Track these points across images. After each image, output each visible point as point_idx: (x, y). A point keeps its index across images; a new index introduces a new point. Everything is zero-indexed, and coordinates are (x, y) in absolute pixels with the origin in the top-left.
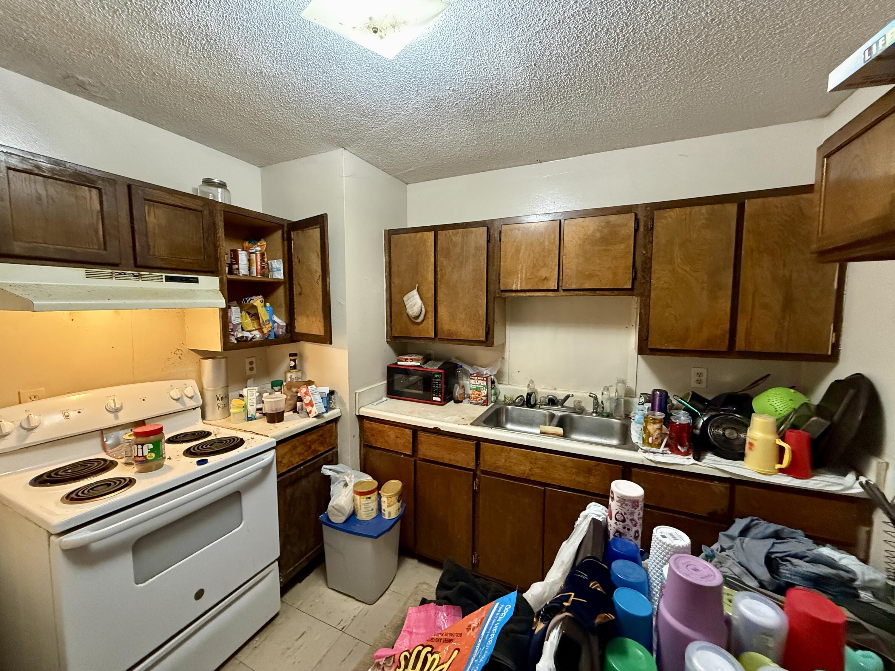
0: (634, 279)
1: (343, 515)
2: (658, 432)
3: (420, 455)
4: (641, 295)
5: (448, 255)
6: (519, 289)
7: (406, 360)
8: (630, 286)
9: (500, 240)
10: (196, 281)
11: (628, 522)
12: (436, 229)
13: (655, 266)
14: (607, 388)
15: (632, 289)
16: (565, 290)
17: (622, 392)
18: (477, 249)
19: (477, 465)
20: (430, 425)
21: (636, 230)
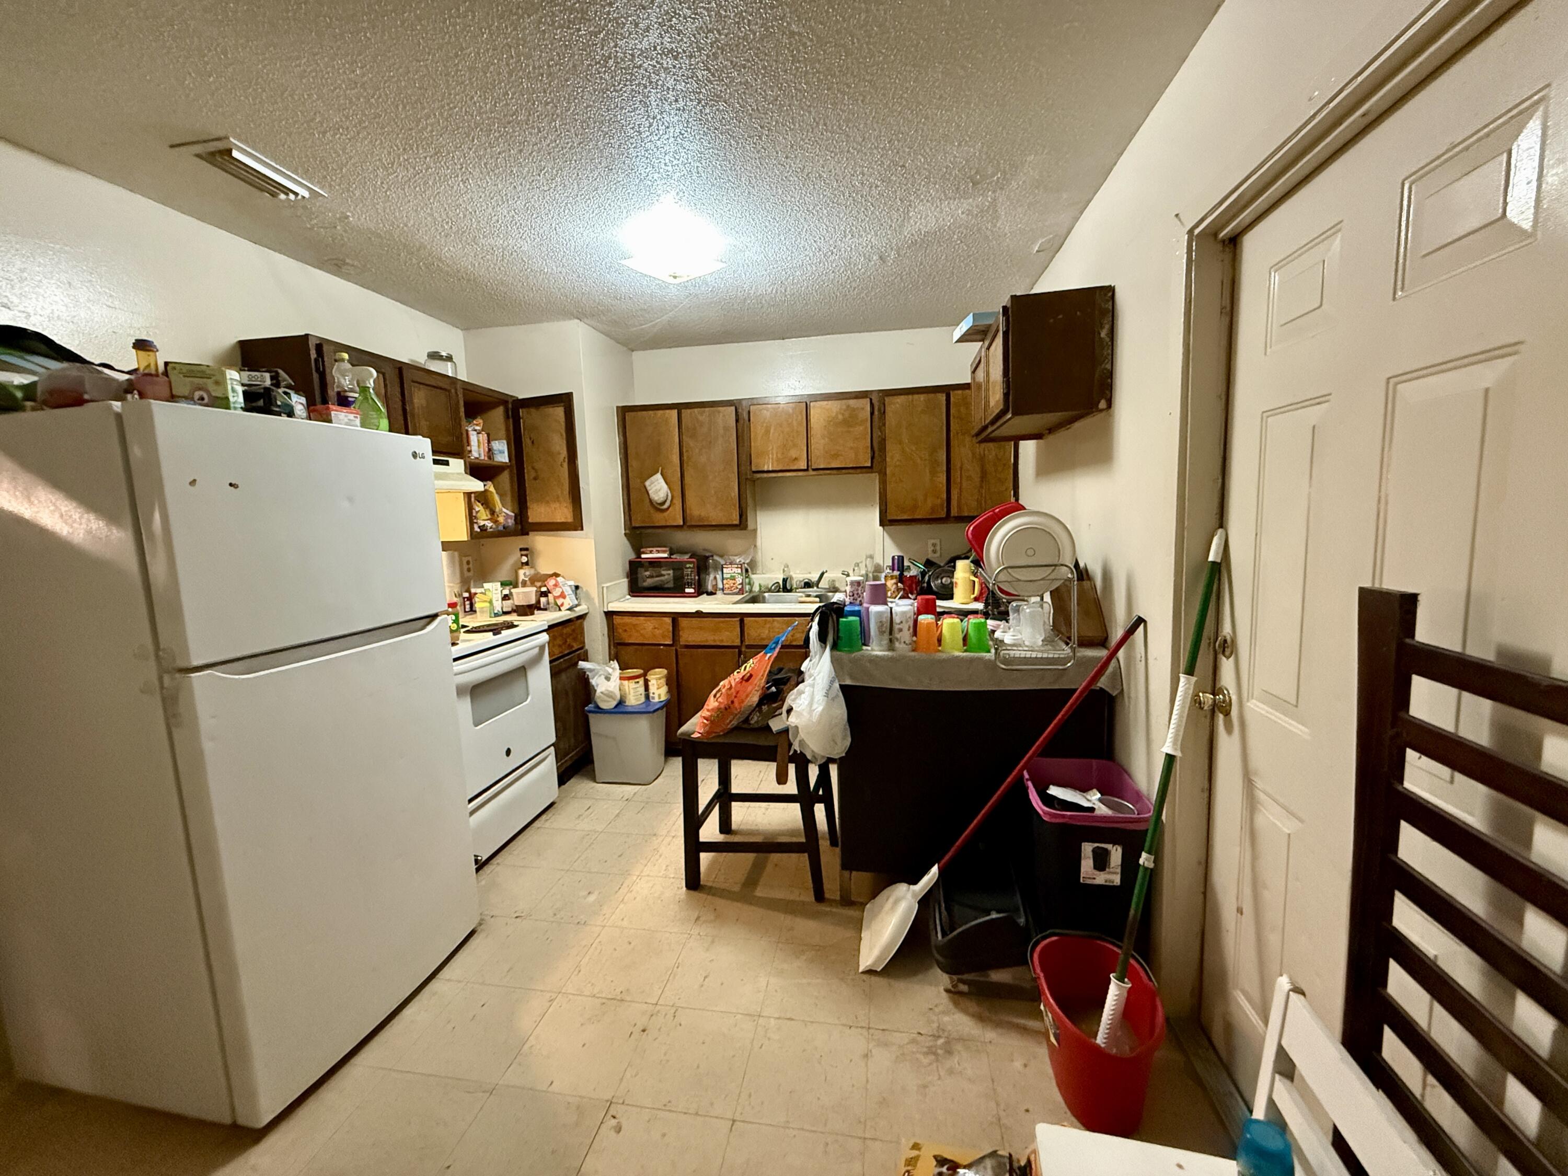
0: (873, 458)
1: (614, 700)
2: (894, 586)
3: (683, 642)
4: (880, 472)
5: (693, 436)
6: (770, 469)
7: (651, 552)
8: (869, 464)
9: (749, 420)
10: (446, 463)
11: (855, 595)
12: (680, 407)
13: (889, 446)
14: (857, 565)
15: (871, 467)
16: (814, 470)
17: (871, 569)
18: (726, 429)
19: (742, 641)
20: (692, 609)
21: (872, 414)
